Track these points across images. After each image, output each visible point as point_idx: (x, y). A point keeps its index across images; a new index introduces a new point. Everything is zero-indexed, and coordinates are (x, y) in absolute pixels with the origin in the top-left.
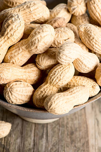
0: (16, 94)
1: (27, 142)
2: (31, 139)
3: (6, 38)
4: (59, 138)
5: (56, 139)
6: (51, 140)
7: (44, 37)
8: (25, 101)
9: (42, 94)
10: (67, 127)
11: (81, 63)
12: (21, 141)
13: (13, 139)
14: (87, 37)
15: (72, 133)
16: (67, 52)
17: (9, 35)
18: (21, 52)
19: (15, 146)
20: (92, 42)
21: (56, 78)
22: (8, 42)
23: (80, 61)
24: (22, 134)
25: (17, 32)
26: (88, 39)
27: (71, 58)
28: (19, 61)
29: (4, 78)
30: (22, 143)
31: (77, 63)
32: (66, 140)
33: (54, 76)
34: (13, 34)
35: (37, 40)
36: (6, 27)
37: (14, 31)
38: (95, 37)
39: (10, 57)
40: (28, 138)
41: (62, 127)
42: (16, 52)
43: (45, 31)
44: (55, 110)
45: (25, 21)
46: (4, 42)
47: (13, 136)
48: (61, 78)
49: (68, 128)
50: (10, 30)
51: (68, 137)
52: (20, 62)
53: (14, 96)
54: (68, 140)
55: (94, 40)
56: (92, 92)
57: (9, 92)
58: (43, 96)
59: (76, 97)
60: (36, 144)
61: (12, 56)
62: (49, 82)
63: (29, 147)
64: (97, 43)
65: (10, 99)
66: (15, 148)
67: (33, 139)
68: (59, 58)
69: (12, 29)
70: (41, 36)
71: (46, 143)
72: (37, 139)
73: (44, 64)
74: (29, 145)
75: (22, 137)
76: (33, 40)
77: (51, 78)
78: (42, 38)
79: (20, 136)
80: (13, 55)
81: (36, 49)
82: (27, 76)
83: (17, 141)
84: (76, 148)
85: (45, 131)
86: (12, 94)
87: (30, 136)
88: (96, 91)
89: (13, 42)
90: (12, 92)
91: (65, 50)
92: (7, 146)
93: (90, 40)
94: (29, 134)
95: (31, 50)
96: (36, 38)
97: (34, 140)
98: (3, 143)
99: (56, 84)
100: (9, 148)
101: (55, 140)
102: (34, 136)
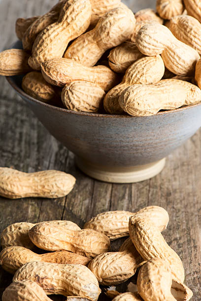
0: (79, 93)
1: (100, 203)
2: (106, 200)
3: (65, 25)
4: (148, 199)
5: (144, 200)
6: (136, 201)
7: (119, 19)
8: (93, 106)
9: (117, 92)
10: (161, 188)
11: (172, 54)
12: (90, 202)
13: (79, 200)
14: (182, 30)
15: (169, 194)
16: (151, 32)
17: (69, 20)
18: (87, 45)
19: (82, 207)
20: (189, 35)
21: (137, 72)
22: (68, 30)
23: (171, 51)
24: (93, 195)
25: (80, 15)
26: (184, 33)
27: (157, 42)
28: (84, 59)
29: (62, 72)
30: (93, 204)
31: (167, 55)
32: (159, 201)
33: (134, 71)
34: (74, 18)
35: (109, 24)
36: (65, 10)
37: (76, 13)
38: (194, 28)
39: (71, 53)
40: (101, 199)
41: (153, 188)
42: (79, 45)
43: (121, 13)
44: (134, 102)
45: (93, 10)
46: (62, 30)
47: (79, 197)
48: (145, 71)
49: (162, 190)
50: (71, 13)
51: (163, 198)
52: (85, 61)
53: (76, 95)
54: (162, 201)
55: (192, 32)
56: (191, 97)
57: (69, 92)
58: (117, 94)
59: (165, 91)
60: (114, 205)
61: (73, 52)
62: (127, 80)
63: (102, 209)
64: (196, 35)
65: (70, 101)
66: (81, 210)
67: (108, 200)
68: (140, 41)
69: (73, 10)
70: (114, 19)
71: (128, 204)
72: (114, 200)
73: (119, 59)
74: (102, 206)
75: (92, 198)
76: (103, 25)
77: (129, 74)
78: (116, 21)
79: (89, 197)
80: (75, 50)
81: (108, 37)
82: (96, 77)
83: (84, 202)
84: (174, 210)
85: (127, 192)
86: (73, 94)
87: (104, 197)
88: (196, 95)
89: (75, 31)
90: (73, 91)
91: (148, 29)
92: (69, 207)
93: (187, 33)
94: (103, 195)
95: (101, 40)
96: (107, 20)
97: (110, 201)
98: (64, 205)
99: (137, 80)
100: (72, 209)
101: (142, 201)
102: (111, 197)
